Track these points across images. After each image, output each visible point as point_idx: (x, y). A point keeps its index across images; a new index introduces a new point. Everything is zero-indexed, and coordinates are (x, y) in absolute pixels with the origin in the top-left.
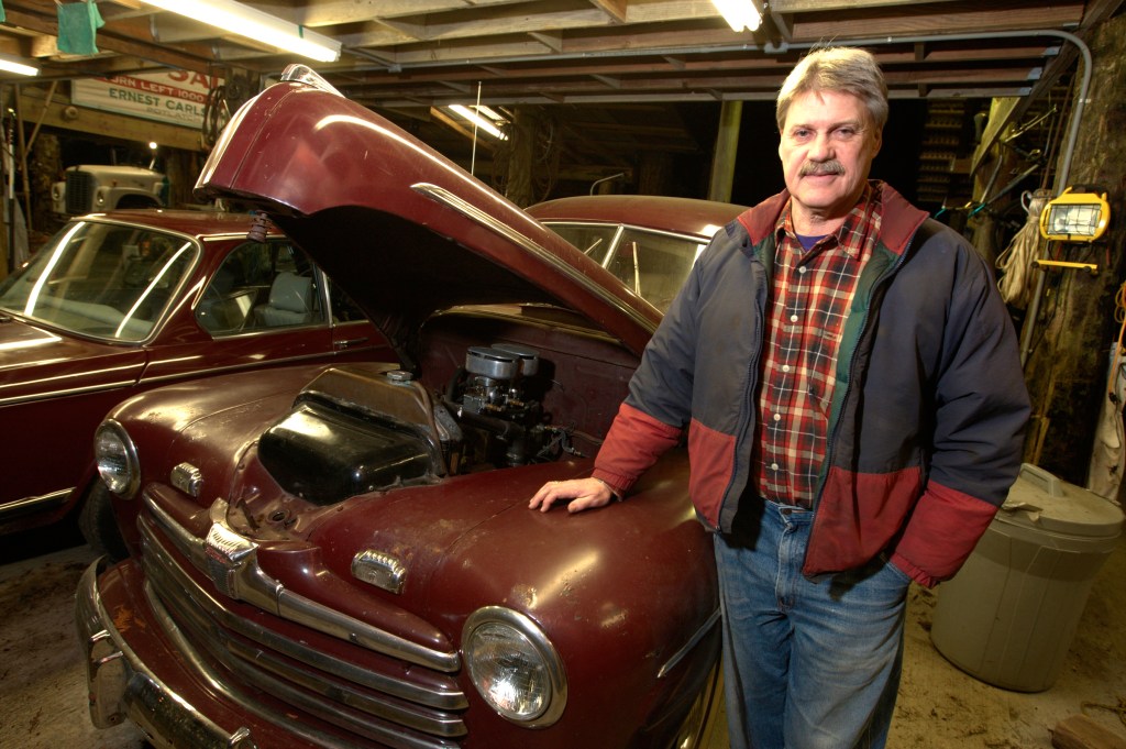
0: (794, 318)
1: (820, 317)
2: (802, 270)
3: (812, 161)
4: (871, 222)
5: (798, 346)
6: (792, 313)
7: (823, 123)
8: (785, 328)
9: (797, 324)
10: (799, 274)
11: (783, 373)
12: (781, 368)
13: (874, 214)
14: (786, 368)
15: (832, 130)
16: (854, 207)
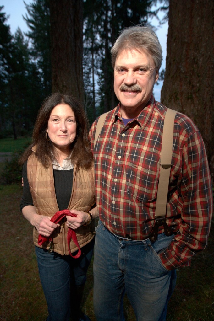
0: (120, 157)
1: (131, 157)
2: (124, 135)
3: (126, 84)
4: (153, 113)
5: (121, 170)
6: (119, 155)
7: (131, 66)
8: (115, 161)
9: (121, 160)
10: (122, 137)
11: (115, 182)
12: (114, 180)
13: (155, 109)
14: (116, 180)
15: (136, 69)
16: (145, 107)
